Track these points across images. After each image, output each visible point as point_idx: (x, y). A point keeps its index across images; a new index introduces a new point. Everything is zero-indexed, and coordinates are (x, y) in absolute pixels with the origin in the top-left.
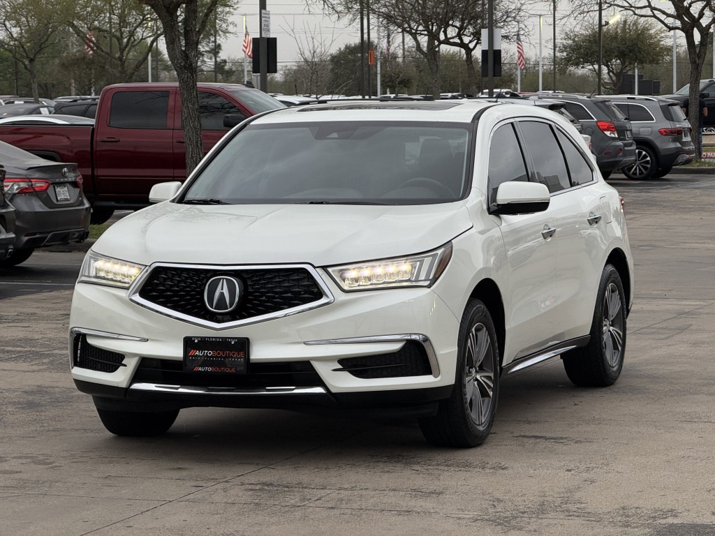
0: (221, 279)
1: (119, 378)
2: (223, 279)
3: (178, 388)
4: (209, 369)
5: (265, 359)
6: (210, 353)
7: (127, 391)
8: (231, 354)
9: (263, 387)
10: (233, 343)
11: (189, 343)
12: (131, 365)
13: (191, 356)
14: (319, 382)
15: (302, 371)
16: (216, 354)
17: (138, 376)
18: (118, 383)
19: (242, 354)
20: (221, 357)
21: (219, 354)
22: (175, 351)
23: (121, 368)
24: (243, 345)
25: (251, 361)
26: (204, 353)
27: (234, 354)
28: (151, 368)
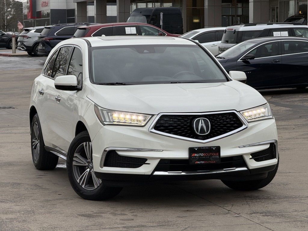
0: (200, 119)
1: (144, 170)
2: (201, 119)
3: (181, 173)
4: (203, 162)
5: (226, 156)
6: (202, 155)
7: (150, 177)
8: (212, 154)
9: (222, 168)
10: (214, 149)
11: (192, 151)
12: (154, 164)
13: (193, 156)
15: (239, 160)
16: (205, 155)
17: (157, 169)
18: (145, 173)
19: (217, 154)
20: (208, 156)
21: (207, 155)
22: (184, 155)
23: (144, 165)
24: (218, 149)
25: (221, 157)
26: (199, 154)
27: (214, 154)
28: (164, 164)
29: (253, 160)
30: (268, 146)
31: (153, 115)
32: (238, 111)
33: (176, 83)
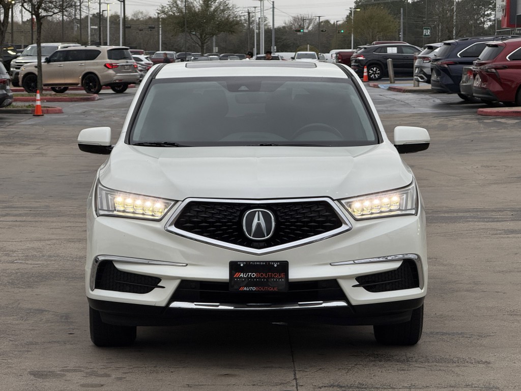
0: (256, 211)
1: (155, 298)
2: (259, 211)
3: (218, 306)
4: (254, 289)
5: (301, 278)
6: (254, 275)
7: (166, 309)
8: (273, 275)
9: (295, 302)
10: (275, 266)
11: (234, 267)
12: (170, 288)
13: (236, 278)
14: (342, 296)
15: (331, 288)
16: (259, 275)
17: (175, 297)
18: (156, 302)
19: (282, 275)
20: (264, 278)
21: (262, 275)
22: (221, 274)
23: (156, 289)
24: (284, 267)
25: (290, 281)
26: (248, 275)
27: (276, 275)
28: (187, 289)
29: (361, 289)
30: (397, 265)
31: (177, 201)
32: (334, 199)
33: (271, 145)
